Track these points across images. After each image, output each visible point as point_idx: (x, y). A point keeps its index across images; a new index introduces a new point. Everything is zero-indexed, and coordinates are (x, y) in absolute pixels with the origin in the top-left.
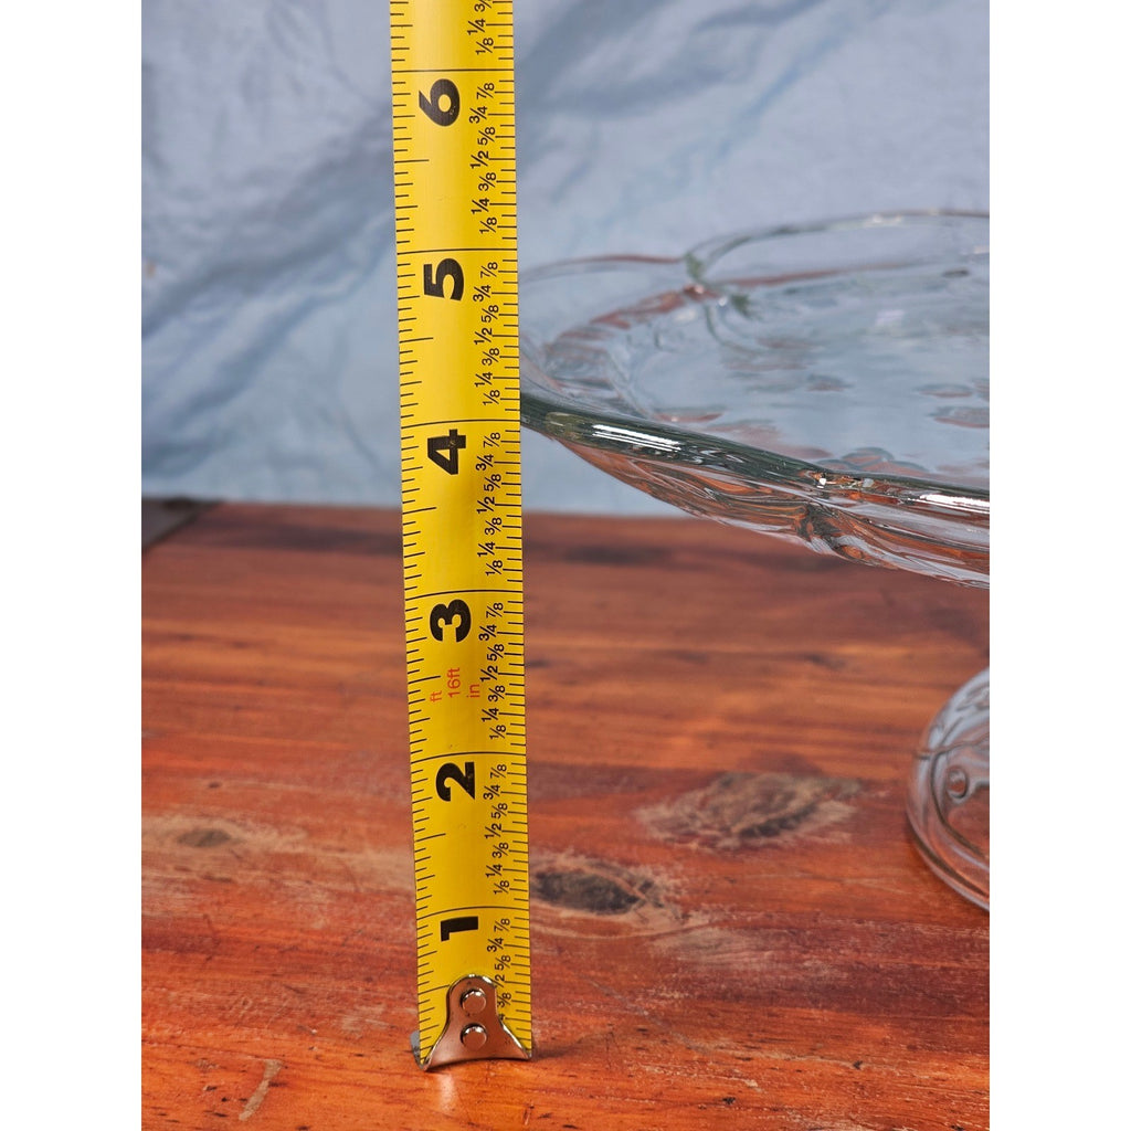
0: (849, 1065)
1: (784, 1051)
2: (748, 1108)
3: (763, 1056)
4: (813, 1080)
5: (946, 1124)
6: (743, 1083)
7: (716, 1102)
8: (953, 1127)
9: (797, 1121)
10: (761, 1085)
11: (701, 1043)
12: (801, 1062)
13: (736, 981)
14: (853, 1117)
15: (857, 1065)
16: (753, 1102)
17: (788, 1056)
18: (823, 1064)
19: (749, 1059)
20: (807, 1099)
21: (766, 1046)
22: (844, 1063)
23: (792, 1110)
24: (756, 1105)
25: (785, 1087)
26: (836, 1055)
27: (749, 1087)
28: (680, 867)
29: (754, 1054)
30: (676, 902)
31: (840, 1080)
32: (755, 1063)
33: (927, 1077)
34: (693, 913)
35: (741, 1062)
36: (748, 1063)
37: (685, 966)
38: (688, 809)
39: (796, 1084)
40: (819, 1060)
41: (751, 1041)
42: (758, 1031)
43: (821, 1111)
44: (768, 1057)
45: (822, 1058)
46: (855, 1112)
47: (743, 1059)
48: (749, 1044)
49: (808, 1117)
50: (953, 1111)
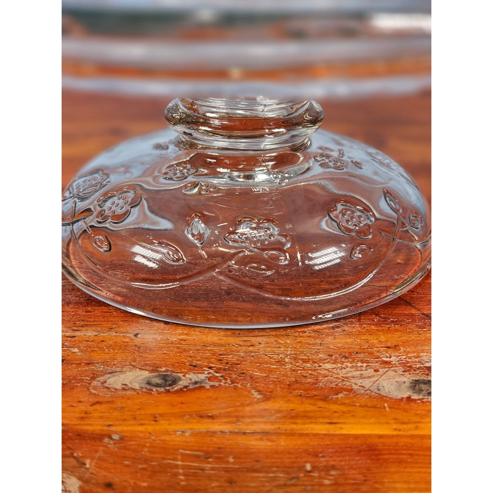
0: (131, 336)
1: (94, 331)
2: (72, 364)
3: (82, 334)
4: (111, 345)
5: (187, 364)
6: (70, 350)
8: (191, 365)
9: (102, 369)
10: (81, 351)
12: (103, 336)
13: (67, 294)
14: (134, 364)
15: (136, 336)
16: (76, 360)
17: (97, 334)
18: (116, 336)
19: (74, 337)
20: (107, 356)
21: (84, 329)
22: (128, 335)
23: (98, 363)
24: (77, 362)
25: (94, 350)
26: (124, 330)
27: (74, 353)
29: (77, 334)
31: (126, 344)
32: (77, 338)
33: (176, 339)
35: (70, 339)
36: (73, 339)
39: (101, 349)
40: (114, 334)
41: (75, 326)
42: (79, 321)
43: (115, 363)
44: (85, 335)
45: (116, 333)
46: (135, 361)
47: (70, 337)
48: (74, 328)
49: (108, 366)
50: (191, 357)
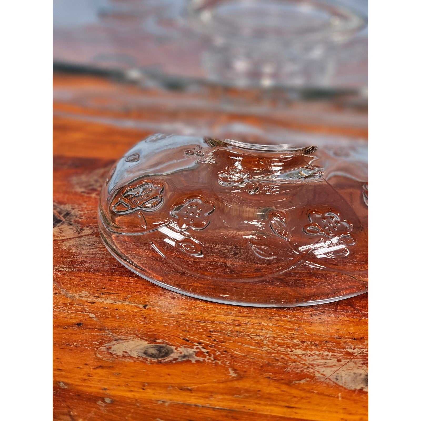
0: (141, 306)
1: (112, 299)
2: (87, 329)
3: (101, 301)
4: (122, 314)
5: (181, 338)
6: (88, 315)
7: (72, 325)
8: (184, 339)
9: (110, 335)
10: (97, 317)
11: (73, 294)
12: (118, 305)
13: (97, 262)
14: (137, 333)
15: (145, 307)
16: (91, 325)
17: (113, 302)
18: (128, 305)
19: (94, 303)
20: (117, 324)
21: (104, 296)
22: (139, 306)
23: (108, 329)
24: (92, 327)
25: (108, 317)
26: (136, 301)
27: (91, 318)
28: (84, 206)
29: (98, 300)
30: (79, 223)
31: (135, 314)
32: (96, 305)
33: (177, 313)
34: (85, 228)
35: (90, 304)
36: (93, 305)
37: (75, 255)
38: (95, 178)
39: (114, 317)
40: (128, 303)
41: (97, 293)
42: (102, 288)
43: (122, 331)
44: (103, 302)
45: (129, 302)
46: (138, 331)
47: (91, 303)
48: (96, 295)
49: (116, 334)
50: (186, 331)
